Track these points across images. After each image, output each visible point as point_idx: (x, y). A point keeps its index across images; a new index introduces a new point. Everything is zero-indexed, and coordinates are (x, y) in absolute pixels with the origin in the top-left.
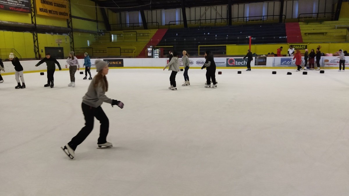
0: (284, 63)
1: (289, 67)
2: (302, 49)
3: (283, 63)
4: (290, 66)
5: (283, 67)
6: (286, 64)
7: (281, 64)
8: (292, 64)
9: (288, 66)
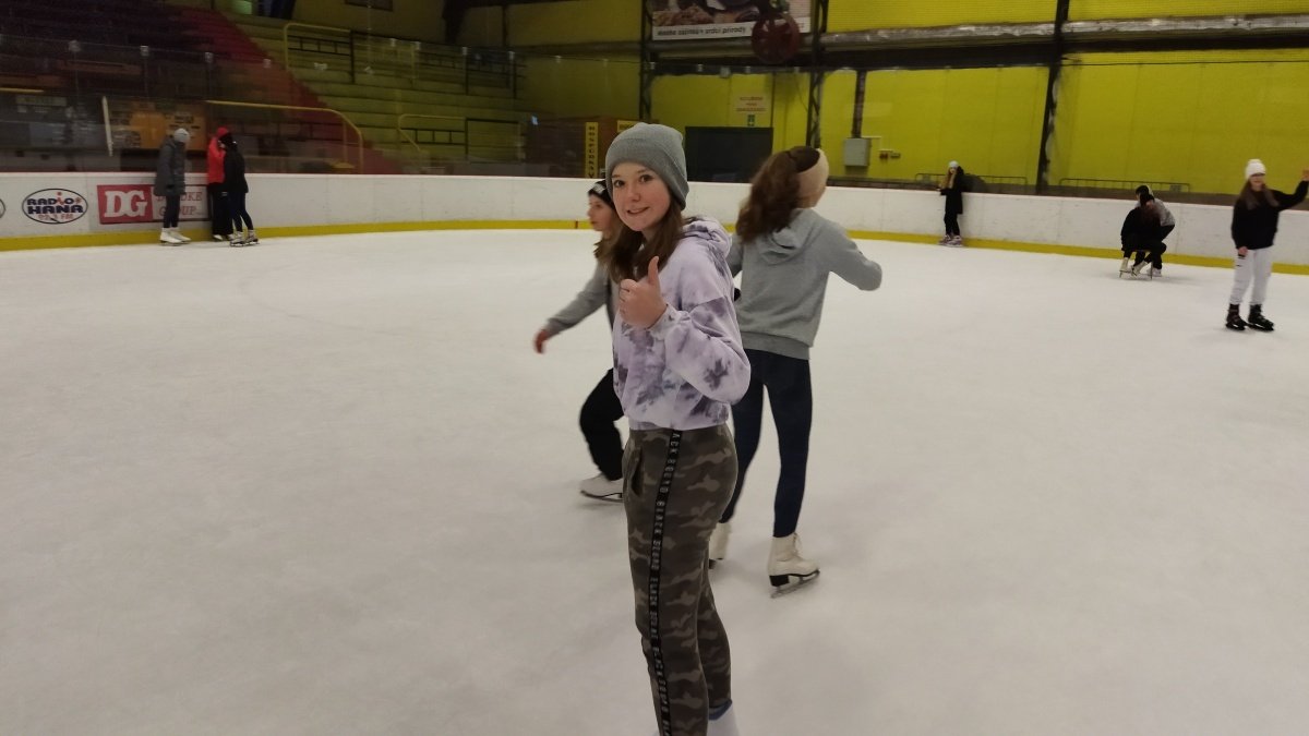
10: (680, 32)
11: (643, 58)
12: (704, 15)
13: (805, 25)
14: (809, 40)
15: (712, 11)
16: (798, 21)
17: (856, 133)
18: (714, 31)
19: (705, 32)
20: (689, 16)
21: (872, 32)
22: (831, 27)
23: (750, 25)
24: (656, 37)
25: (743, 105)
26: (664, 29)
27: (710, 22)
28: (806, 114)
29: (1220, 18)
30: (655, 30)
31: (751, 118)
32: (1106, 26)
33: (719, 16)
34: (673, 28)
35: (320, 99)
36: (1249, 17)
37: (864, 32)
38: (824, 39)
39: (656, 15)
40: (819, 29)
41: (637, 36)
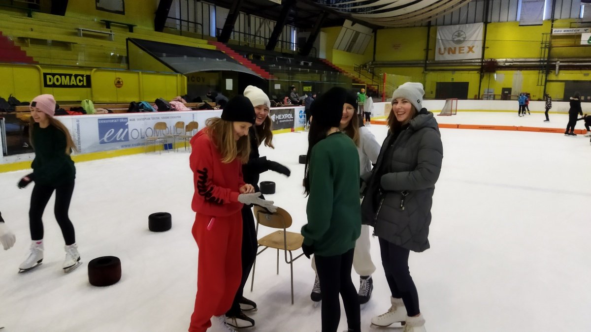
0: (108, 139)
1: (124, 149)
2: (77, 86)
3: (106, 136)
4: (126, 146)
5: (109, 152)
6: (115, 141)
7: (103, 142)
8: (130, 138)
9: (122, 146)
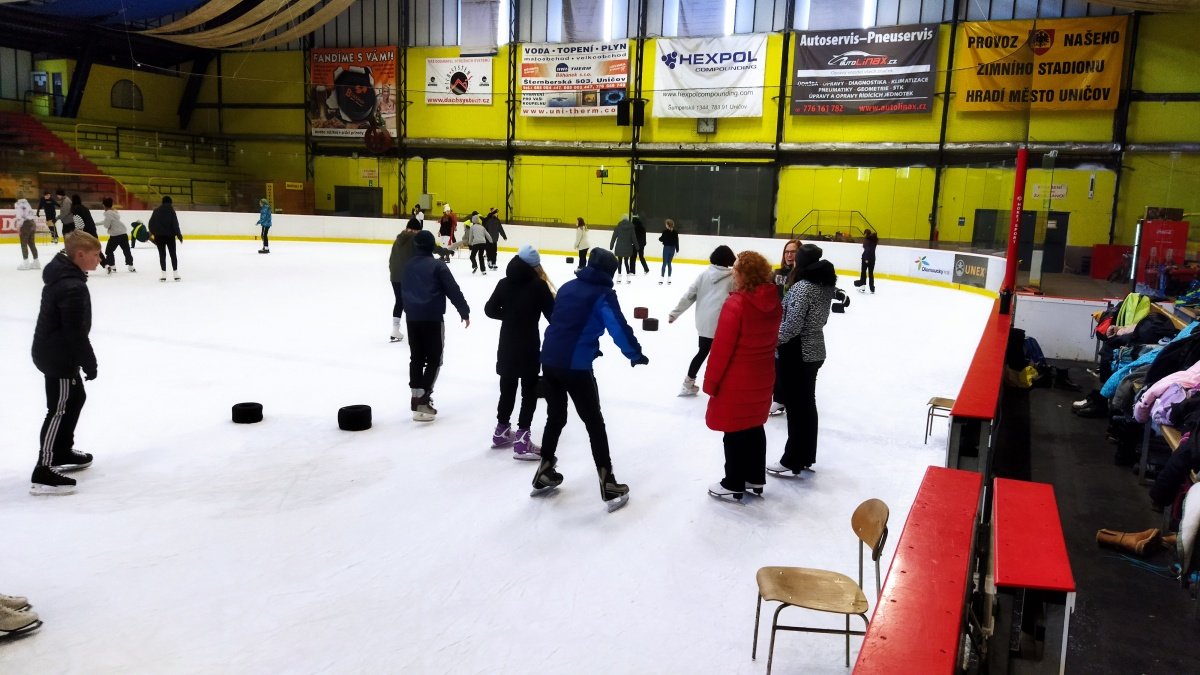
10: (327, 132)
11: (307, 145)
12: (342, 124)
13: (394, 134)
14: (397, 141)
15: (345, 122)
16: (389, 130)
17: (425, 192)
18: (347, 133)
19: (341, 133)
20: (332, 124)
21: (428, 139)
22: (408, 135)
23: (364, 131)
24: (314, 134)
25: (366, 174)
26: (318, 129)
27: (344, 128)
28: (397, 180)
29: (572, 142)
30: (313, 130)
31: (371, 182)
32: (529, 143)
33: (348, 125)
34: (324, 130)
35: (99, 168)
36: (583, 142)
37: (424, 139)
38: (405, 141)
39: (313, 121)
40: (402, 136)
41: (302, 131)
